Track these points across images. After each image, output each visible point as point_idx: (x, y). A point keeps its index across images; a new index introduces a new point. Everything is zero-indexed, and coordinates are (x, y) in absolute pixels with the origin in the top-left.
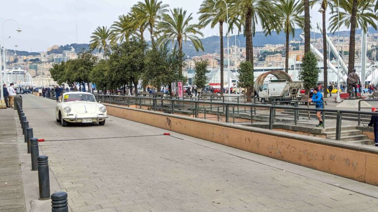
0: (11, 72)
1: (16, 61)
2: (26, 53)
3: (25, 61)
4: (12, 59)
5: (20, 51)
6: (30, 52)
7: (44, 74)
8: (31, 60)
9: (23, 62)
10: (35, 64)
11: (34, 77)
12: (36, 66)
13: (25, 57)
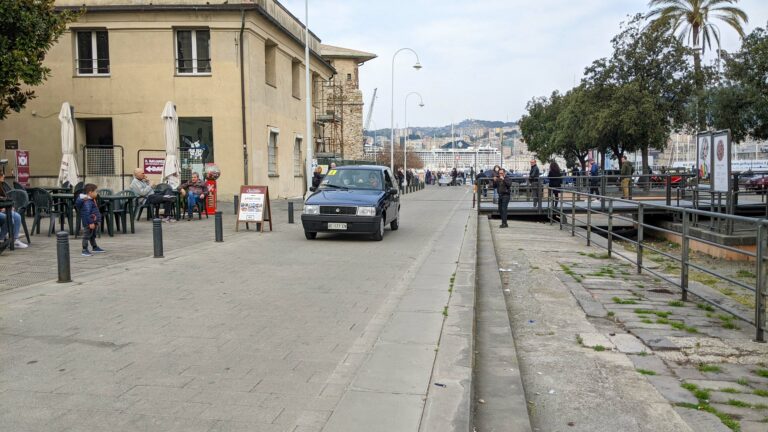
0: (477, 150)
1: (486, 135)
2: (500, 124)
3: (498, 135)
4: (481, 133)
5: (492, 120)
6: (505, 122)
7: (521, 153)
8: (506, 134)
9: (495, 137)
10: (510, 139)
11: (508, 158)
12: (512, 142)
13: (498, 130)
